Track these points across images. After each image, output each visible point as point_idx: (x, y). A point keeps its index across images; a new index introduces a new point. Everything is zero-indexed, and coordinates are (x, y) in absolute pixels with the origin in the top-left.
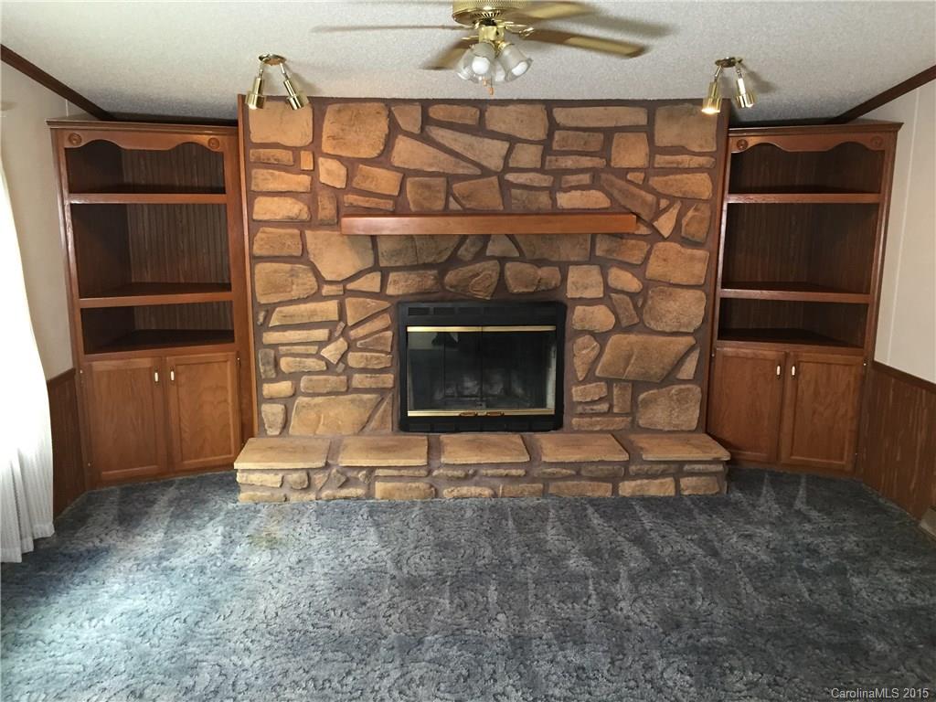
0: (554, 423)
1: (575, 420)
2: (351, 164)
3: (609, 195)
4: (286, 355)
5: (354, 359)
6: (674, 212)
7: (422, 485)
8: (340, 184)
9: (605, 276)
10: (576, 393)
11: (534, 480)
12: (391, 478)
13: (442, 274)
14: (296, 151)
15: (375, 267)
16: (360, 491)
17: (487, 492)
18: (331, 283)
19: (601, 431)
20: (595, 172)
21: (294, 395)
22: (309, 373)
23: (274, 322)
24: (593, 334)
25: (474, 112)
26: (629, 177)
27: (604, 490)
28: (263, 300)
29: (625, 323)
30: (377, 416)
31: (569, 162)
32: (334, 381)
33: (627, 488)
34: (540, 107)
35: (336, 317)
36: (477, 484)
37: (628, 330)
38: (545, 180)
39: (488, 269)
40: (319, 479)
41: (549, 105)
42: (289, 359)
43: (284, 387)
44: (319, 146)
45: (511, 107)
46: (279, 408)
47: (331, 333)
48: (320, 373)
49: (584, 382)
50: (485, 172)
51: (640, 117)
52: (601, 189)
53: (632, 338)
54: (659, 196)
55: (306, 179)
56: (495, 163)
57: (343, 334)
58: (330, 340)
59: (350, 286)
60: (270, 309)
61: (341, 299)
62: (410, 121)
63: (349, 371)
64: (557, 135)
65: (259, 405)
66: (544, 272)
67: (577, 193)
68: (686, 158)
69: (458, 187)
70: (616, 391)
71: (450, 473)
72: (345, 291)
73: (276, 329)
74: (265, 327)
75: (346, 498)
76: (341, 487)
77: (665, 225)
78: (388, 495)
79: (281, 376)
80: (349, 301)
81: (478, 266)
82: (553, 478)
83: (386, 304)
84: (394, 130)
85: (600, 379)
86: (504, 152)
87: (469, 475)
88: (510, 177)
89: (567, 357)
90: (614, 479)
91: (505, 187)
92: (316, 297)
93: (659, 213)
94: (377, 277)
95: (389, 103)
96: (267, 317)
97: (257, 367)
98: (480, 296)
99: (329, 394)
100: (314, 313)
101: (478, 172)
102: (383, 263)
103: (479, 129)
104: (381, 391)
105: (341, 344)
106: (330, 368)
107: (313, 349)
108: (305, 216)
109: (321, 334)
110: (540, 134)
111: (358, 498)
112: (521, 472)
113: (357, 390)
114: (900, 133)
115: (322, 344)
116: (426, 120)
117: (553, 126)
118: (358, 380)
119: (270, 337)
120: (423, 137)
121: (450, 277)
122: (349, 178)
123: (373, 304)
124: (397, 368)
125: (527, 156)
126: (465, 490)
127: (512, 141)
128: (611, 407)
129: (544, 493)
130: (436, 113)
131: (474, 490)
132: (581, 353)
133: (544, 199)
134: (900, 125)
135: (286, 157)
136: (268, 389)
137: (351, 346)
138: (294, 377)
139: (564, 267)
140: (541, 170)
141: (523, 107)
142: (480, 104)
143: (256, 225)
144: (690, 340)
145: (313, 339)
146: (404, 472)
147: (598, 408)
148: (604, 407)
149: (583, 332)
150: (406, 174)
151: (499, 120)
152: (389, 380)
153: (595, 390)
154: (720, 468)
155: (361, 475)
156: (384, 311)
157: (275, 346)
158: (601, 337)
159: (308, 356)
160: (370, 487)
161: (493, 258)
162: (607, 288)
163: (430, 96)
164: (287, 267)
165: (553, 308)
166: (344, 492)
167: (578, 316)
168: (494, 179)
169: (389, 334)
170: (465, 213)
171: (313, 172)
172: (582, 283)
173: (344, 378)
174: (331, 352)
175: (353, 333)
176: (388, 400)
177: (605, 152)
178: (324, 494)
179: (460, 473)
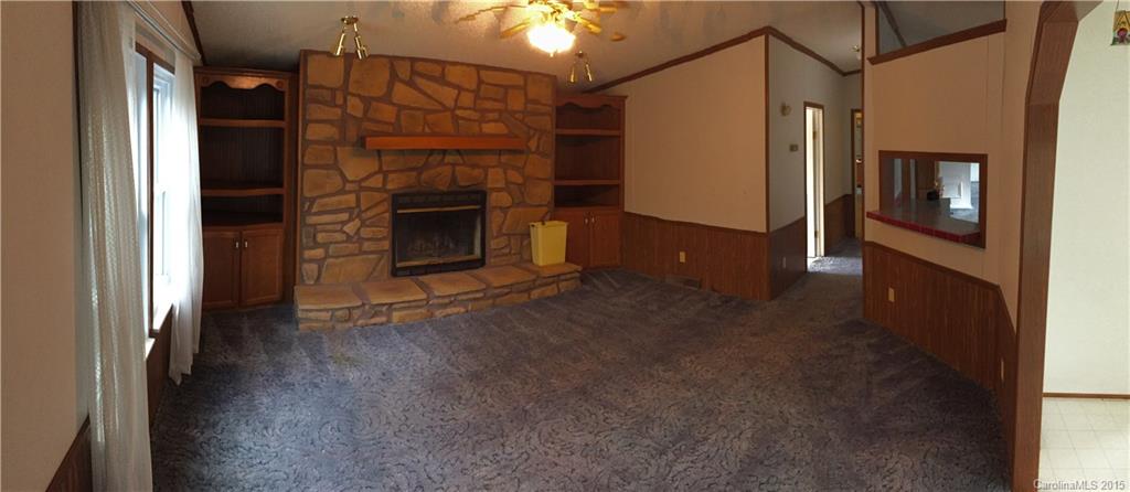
0: (481, 262)
1: (492, 260)
2: (367, 101)
3: (507, 126)
4: (321, 232)
5: (365, 233)
6: (536, 138)
7: (423, 311)
8: (359, 114)
9: (505, 173)
10: (492, 244)
11: (488, 299)
12: (404, 308)
13: (420, 174)
14: (333, 90)
15: (380, 171)
16: (384, 319)
17: (463, 310)
18: (352, 182)
19: (507, 265)
20: (500, 111)
21: (325, 258)
22: (336, 243)
23: (314, 210)
24: (501, 208)
25: (439, 68)
26: (517, 116)
27: (524, 298)
28: (307, 194)
29: (517, 201)
30: (379, 268)
31: (489, 105)
32: (352, 247)
33: (535, 294)
34: (473, 70)
35: (354, 205)
36: (455, 306)
37: (518, 205)
38: (474, 115)
39: (447, 170)
40: (356, 313)
41: (479, 67)
42: (324, 234)
43: (319, 252)
44: (347, 88)
45: (458, 67)
46: (314, 267)
47: (350, 216)
48: (343, 242)
49: (497, 237)
50: (445, 109)
51: (520, 81)
52: (503, 122)
53: (520, 210)
54: (529, 127)
55: (339, 111)
56: (450, 103)
57: (358, 216)
58: (350, 220)
59: (363, 184)
60: (313, 201)
61: (357, 193)
62: (404, 71)
63: (361, 240)
64: (483, 87)
65: (301, 264)
66: (476, 172)
67: (493, 124)
68: (539, 107)
69: (430, 118)
70: (512, 241)
71: (441, 301)
72: (360, 187)
73: (316, 214)
74: (309, 212)
75: (375, 324)
76: (372, 317)
77: (533, 145)
78: (402, 320)
79: (317, 245)
80: (362, 194)
81: (439, 169)
82: (498, 296)
83: (385, 195)
84: (394, 77)
85: (505, 235)
86: (455, 96)
87: (452, 301)
88: (459, 112)
89: (488, 225)
90: (528, 290)
91: (456, 118)
92: (342, 192)
93: (529, 139)
94: (380, 177)
95: (393, 59)
96: (310, 207)
97: (301, 240)
98: (441, 188)
99: (347, 256)
100: (340, 202)
101: (440, 108)
102: (385, 168)
103: (442, 80)
104: (381, 252)
105: (357, 222)
106: (349, 238)
107: (339, 227)
108: (337, 137)
109: (345, 216)
110: (474, 87)
111: (382, 324)
112: (481, 295)
113: (366, 253)
114: (627, 101)
115: (344, 223)
116: (413, 72)
117: (480, 82)
118: (367, 246)
119: (312, 220)
120: (410, 83)
121: (424, 176)
122: (366, 111)
123: (378, 196)
124: (390, 237)
125: (467, 99)
126: (449, 311)
127: (460, 88)
128: (511, 249)
129: (494, 306)
130: (419, 67)
131: (455, 310)
132: (495, 220)
133: (476, 129)
134: (626, 97)
135: (326, 94)
136: (308, 254)
137: (363, 224)
138: (325, 246)
139: (486, 169)
140: (474, 109)
141: (464, 68)
142: (442, 63)
143: (307, 143)
144: (545, 209)
145: (339, 220)
146: (413, 304)
147: (504, 251)
148: (507, 251)
149: (495, 207)
150: (401, 108)
151: (454, 75)
152: (386, 245)
153: (503, 241)
154: (577, 275)
155: (384, 309)
156: (384, 200)
157: (315, 225)
158: (505, 210)
159: (336, 231)
160: (389, 316)
161: (448, 164)
162: (507, 183)
163: (397, 54)
164: (325, 172)
165: (479, 196)
166: (373, 321)
167: (494, 199)
168: (448, 114)
169: (387, 215)
170: (434, 134)
171: (344, 106)
172: (495, 178)
173: (357, 245)
174: (350, 228)
175: (364, 216)
176: (385, 257)
177: (504, 100)
178: (360, 322)
179: (447, 301)
